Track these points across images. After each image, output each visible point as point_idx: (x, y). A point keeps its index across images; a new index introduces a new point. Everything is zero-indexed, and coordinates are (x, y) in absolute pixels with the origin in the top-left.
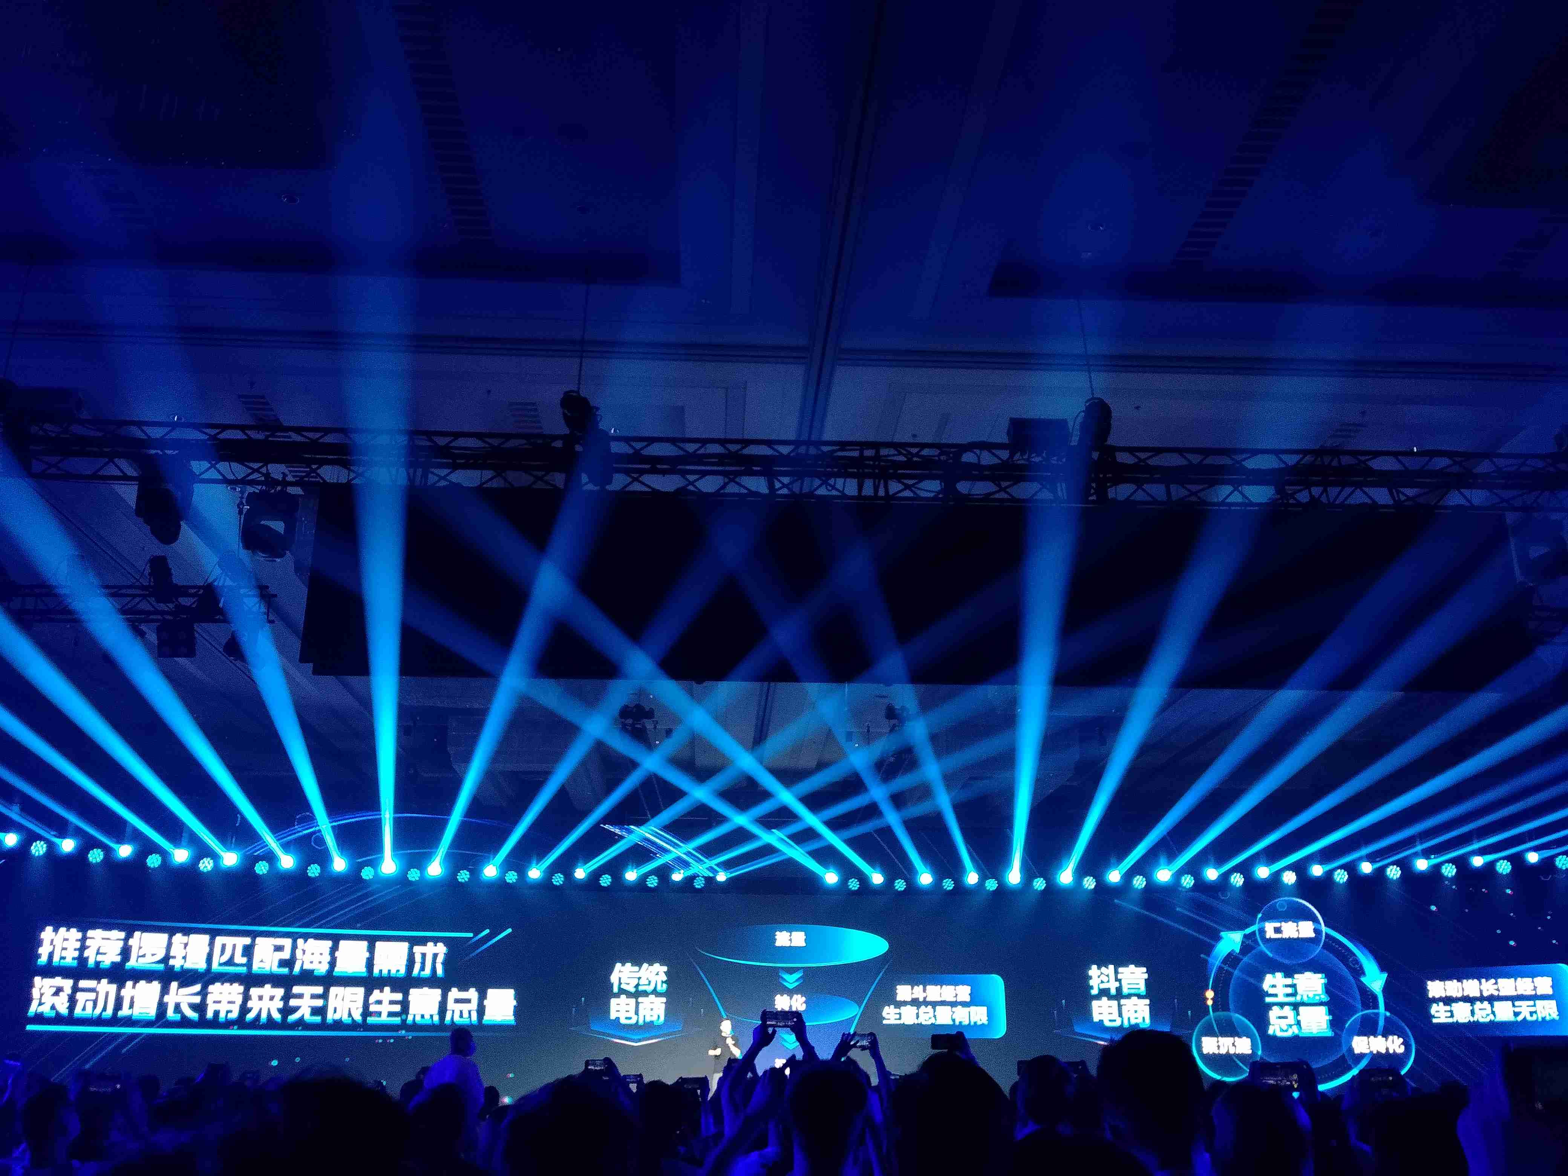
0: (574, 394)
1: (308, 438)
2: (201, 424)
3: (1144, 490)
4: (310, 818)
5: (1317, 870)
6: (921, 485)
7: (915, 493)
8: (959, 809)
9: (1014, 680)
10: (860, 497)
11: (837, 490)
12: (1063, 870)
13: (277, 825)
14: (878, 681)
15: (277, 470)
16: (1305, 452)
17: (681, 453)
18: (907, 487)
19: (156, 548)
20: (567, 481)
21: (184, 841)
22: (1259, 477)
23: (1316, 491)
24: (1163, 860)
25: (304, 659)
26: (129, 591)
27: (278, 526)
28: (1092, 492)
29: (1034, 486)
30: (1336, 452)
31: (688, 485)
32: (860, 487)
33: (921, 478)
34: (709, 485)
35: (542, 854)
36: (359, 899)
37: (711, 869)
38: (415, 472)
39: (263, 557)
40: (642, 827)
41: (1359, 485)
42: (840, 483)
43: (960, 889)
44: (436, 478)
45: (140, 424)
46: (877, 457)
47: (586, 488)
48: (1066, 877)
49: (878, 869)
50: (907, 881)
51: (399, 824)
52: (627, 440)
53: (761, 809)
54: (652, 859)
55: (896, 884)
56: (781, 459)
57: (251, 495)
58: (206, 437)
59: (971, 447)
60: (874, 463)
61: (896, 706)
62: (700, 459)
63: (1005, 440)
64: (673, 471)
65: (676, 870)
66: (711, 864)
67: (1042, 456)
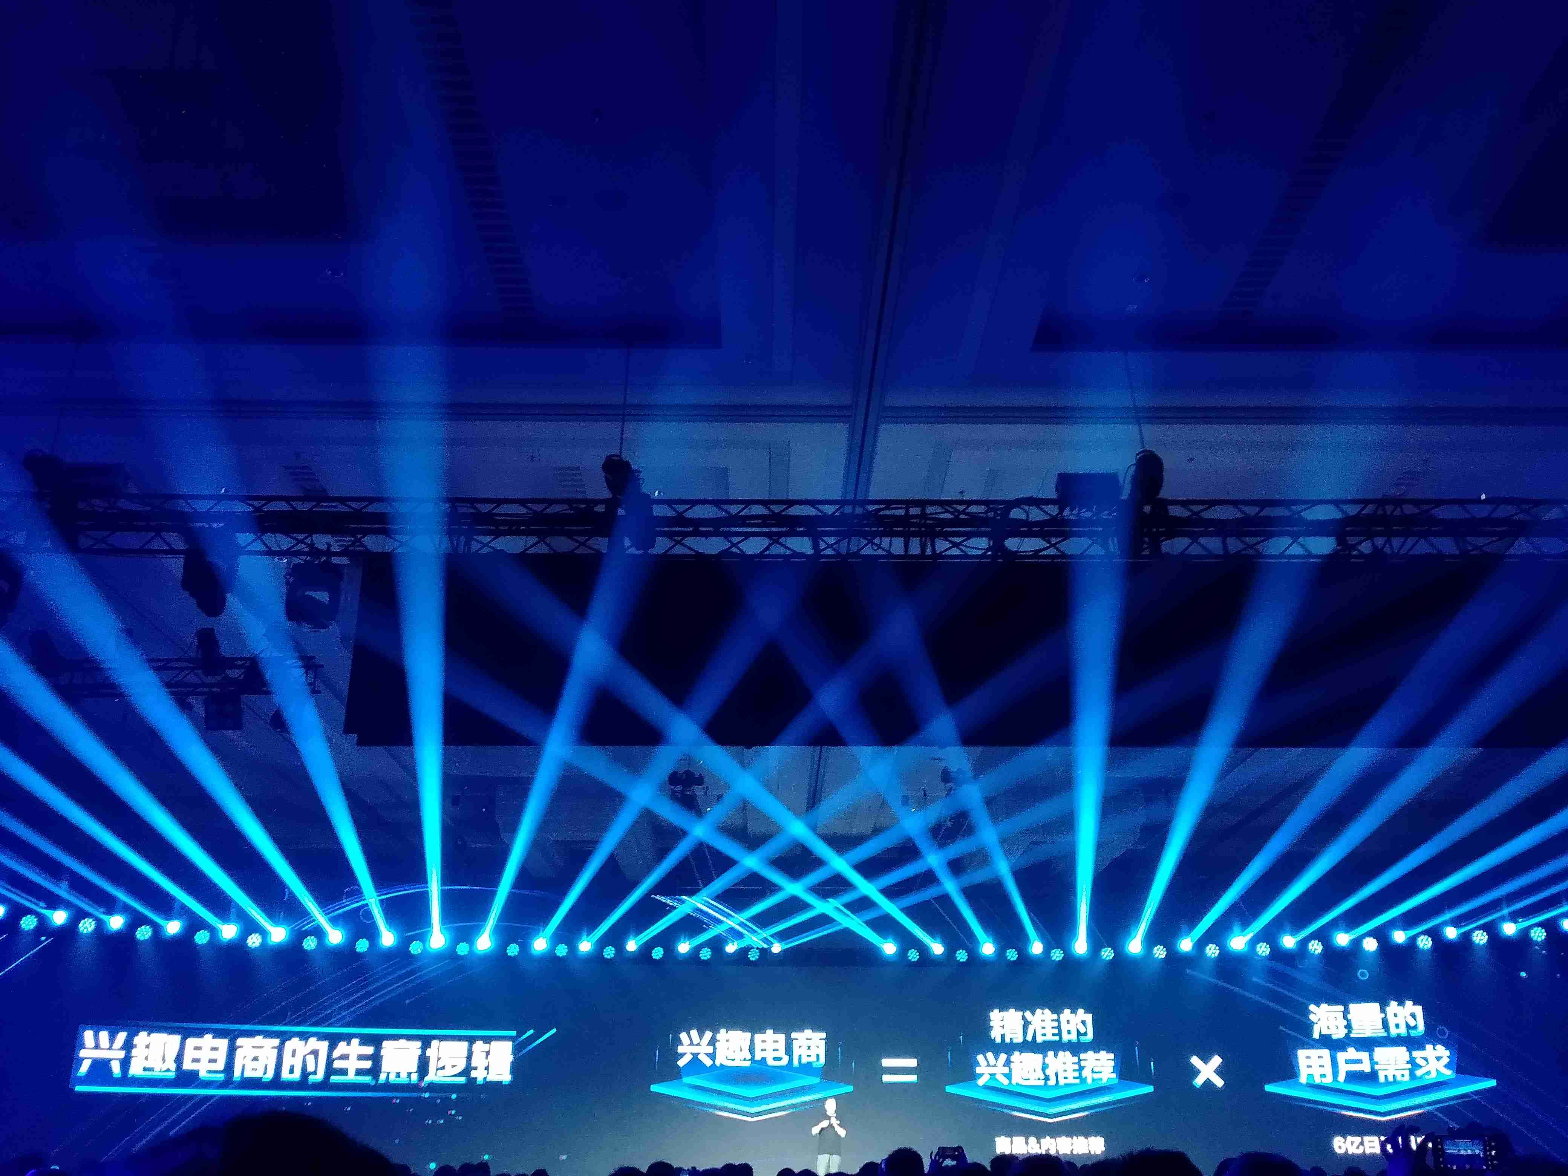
0: (616, 458)
1: (353, 508)
2: (247, 496)
3: (1199, 544)
4: (357, 893)
5: (1399, 937)
6: (969, 543)
7: (962, 551)
8: (1018, 875)
9: (1068, 743)
10: (906, 556)
11: (883, 549)
12: (1132, 937)
13: (325, 899)
14: (927, 743)
15: (322, 541)
16: (1365, 502)
17: (724, 515)
18: (956, 545)
19: (203, 621)
20: (609, 545)
21: (233, 915)
22: (1320, 529)
23: (1380, 541)
24: (1236, 929)
25: (348, 730)
26: (176, 665)
27: (323, 596)
28: (1144, 547)
29: (1084, 542)
30: (1398, 502)
31: (731, 547)
32: (907, 547)
33: (969, 536)
34: (753, 546)
35: (592, 926)
36: (406, 975)
37: (765, 940)
38: (458, 539)
39: (308, 628)
40: (694, 897)
41: (1424, 535)
42: (885, 542)
43: (1025, 960)
44: (479, 546)
45: (173, 497)
46: (923, 515)
47: (628, 551)
48: (1135, 946)
49: (939, 940)
50: (968, 951)
51: (446, 896)
52: (669, 503)
53: (814, 878)
54: (705, 930)
55: (957, 955)
56: (825, 519)
57: (297, 566)
58: (251, 509)
59: (1019, 503)
60: (921, 521)
61: (953, 768)
62: (743, 521)
63: (1053, 495)
64: (716, 534)
65: (731, 941)
66: (765, 935)
67: (1092, 512)
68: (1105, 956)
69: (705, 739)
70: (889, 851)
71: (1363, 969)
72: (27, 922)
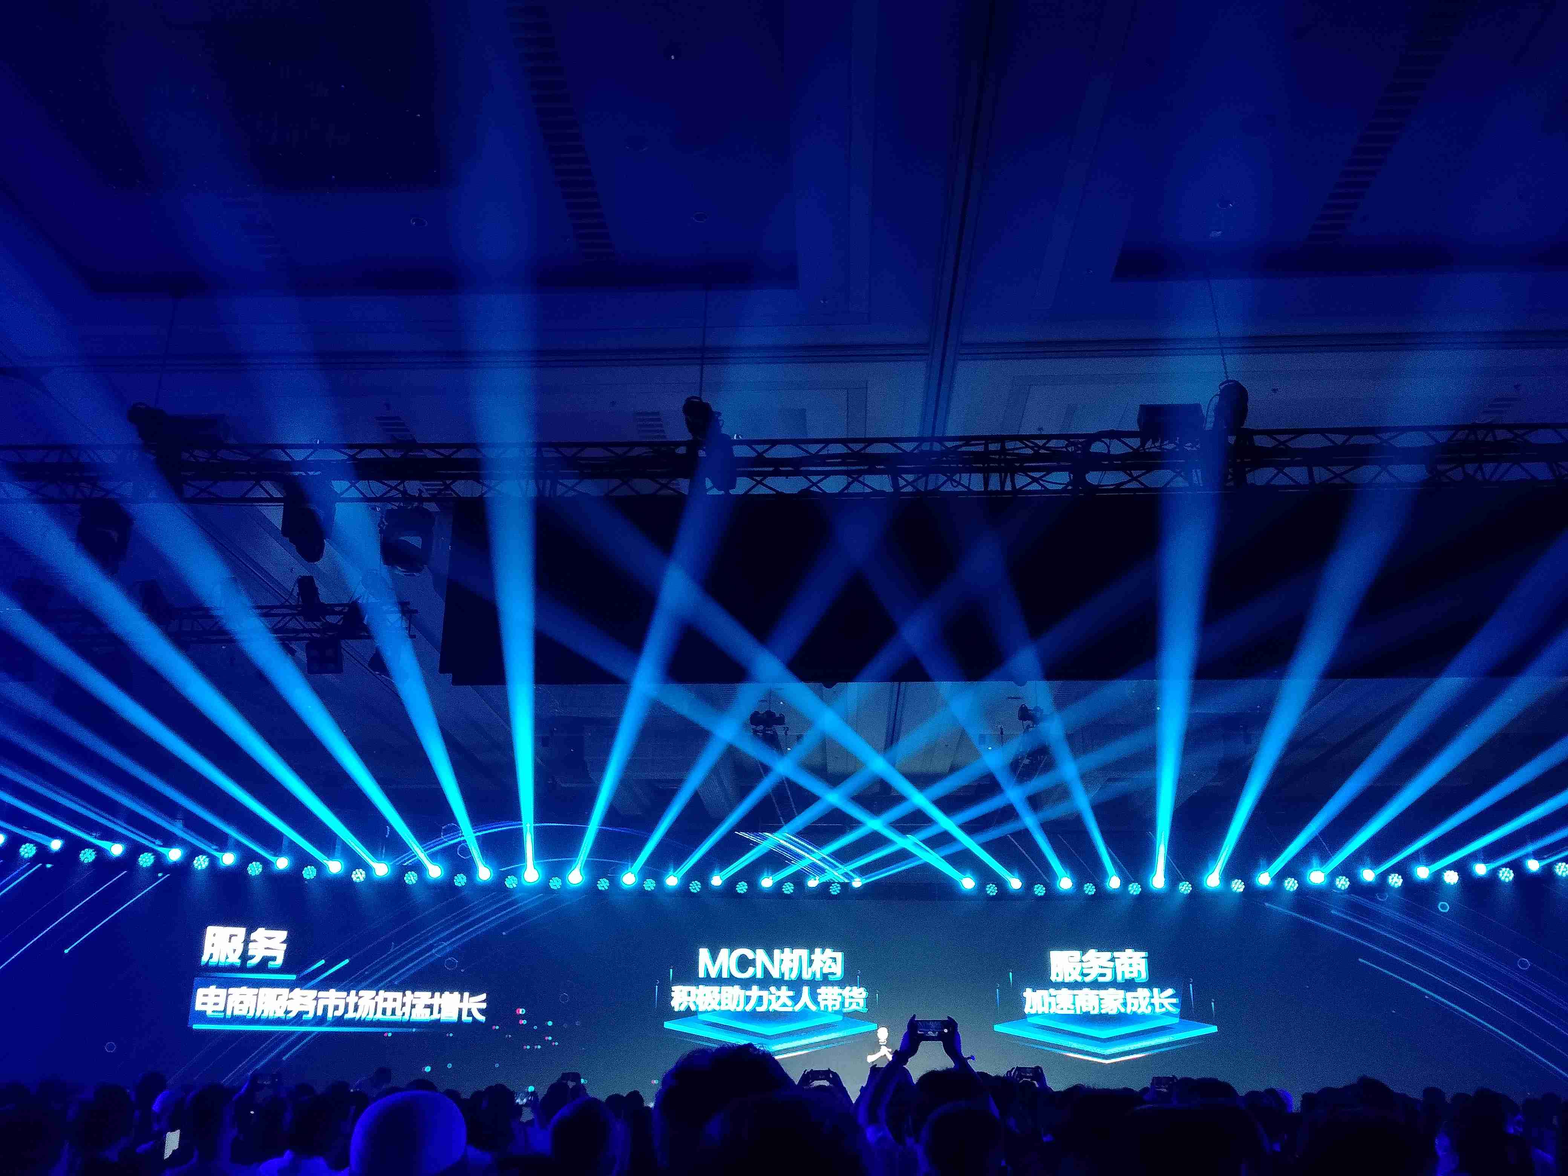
0: (696, 401)
1: (442, 454)
2: (339, 445)
3: (1285, 474)
4: (455, 829)
5: (1481, 869)
6: (1047, 478)
7: (1042, 486)
8: (1099, 810)
9: (1153, 674)
10: (986, 492)
11: (963, 486)
12: (1210, 872)
13: (424, 835)
14: (1010, 678)
15: (413, 487)
16: (1457, 428)
17: (805, 454)
18: (1035, 480)
19: (301, 570)
20: (691, 487)
21: (338, 853)
22: (1408, 456)
23: (1470, 468)
24: (1315, 862)
25: (443, 670)
26: (279, 611)
27: (416, 541)
28: (1229, 478)
29: (1167, 474)
30: (1490, 427)
31: (811, 487)
32: (986, 483)
33: (1049, 470)
34: (833, 485)
35: (679, 861)
36: (504, 908)
37: (846, 875)
38: (544, 484)
39: (403, 572)
40: (776, 834)
41: (1517, 460)
42: (965, 478)
43: (1102, 895)
44: (564, 489)
45: (283, 447)
46: (1003, 451)
47: (709, 493)
48: (1213, 880)
49: (1017, 875)
50: (1046, 885)
51: (540, 834)
52: (750, 443)
53: (896, 812)
54: (786, 865)
55: (1035, 890)
56: (904, 457)
57: (390, 512)
58: (346, 457)
59: (1099, 436)
60: (1000, 456)
61: (1030, 706)
62: (823, 460)
63: (1135, 428)
64: (796, 473)
65: (812, 876)
66: (846, 870)
67: (1175, 443)
68: (1183, 890)
69: (788, 675)
70: (965, 788)
71: (1444, 901)
72: (144, 860)
